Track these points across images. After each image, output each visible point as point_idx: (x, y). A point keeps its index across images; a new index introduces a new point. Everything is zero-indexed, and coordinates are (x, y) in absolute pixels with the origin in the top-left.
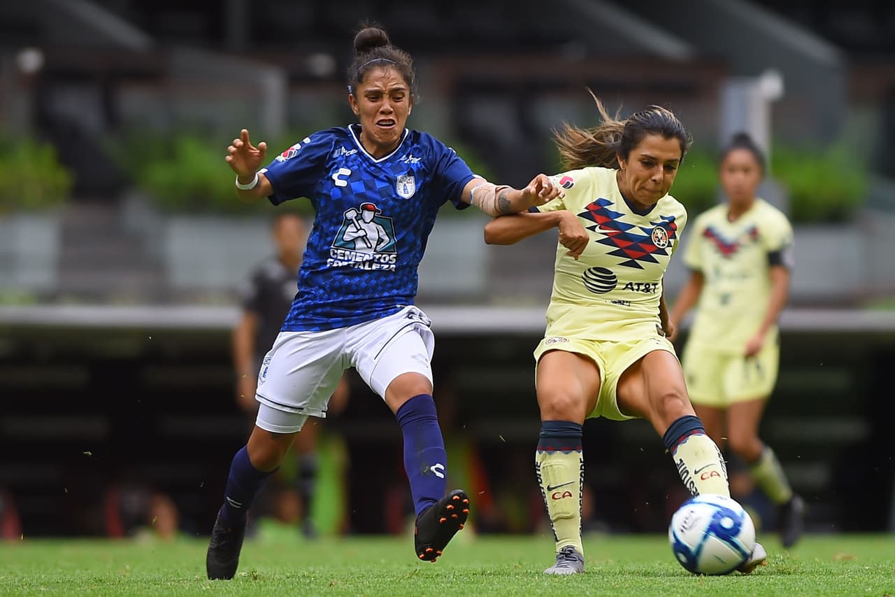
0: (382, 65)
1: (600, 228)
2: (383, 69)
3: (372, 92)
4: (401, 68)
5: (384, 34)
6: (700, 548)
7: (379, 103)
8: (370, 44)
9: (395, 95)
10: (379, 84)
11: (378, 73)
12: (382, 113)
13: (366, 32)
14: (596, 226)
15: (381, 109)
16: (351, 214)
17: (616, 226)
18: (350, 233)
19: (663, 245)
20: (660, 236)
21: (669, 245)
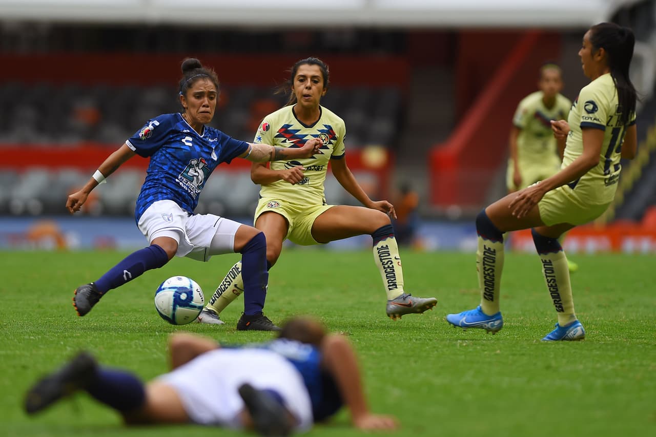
0: (203, 78)
1: (289, 140)
2: (204, 80)
3: (198, 93)
4: (213, 80)
5: (198, 61)
6: (174, 315)
7: (202, 100)
8: (191, 67)
9: (210, 95)
10: (202, 88)
11: (201, 82)
12: (204, 106)
13: (188, 60)
14: (286, 140)
15: (204, 104)
16: (194, 162)
17: (296, 137)
18: (192, 172)
19: (326, 143)
20: (323, 138)
21: (330, 143)
